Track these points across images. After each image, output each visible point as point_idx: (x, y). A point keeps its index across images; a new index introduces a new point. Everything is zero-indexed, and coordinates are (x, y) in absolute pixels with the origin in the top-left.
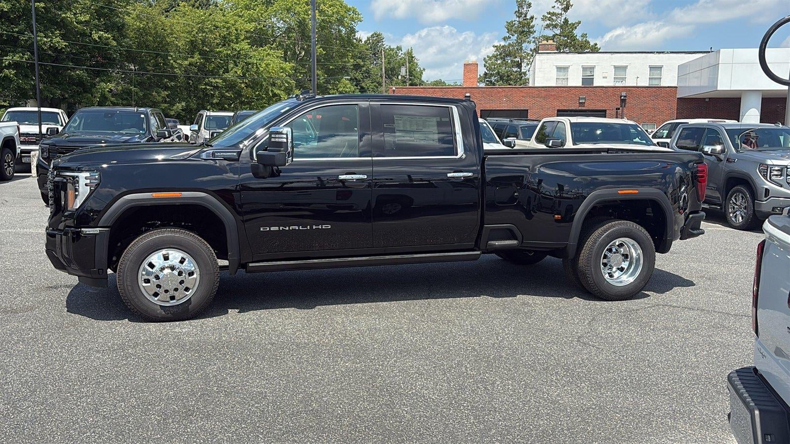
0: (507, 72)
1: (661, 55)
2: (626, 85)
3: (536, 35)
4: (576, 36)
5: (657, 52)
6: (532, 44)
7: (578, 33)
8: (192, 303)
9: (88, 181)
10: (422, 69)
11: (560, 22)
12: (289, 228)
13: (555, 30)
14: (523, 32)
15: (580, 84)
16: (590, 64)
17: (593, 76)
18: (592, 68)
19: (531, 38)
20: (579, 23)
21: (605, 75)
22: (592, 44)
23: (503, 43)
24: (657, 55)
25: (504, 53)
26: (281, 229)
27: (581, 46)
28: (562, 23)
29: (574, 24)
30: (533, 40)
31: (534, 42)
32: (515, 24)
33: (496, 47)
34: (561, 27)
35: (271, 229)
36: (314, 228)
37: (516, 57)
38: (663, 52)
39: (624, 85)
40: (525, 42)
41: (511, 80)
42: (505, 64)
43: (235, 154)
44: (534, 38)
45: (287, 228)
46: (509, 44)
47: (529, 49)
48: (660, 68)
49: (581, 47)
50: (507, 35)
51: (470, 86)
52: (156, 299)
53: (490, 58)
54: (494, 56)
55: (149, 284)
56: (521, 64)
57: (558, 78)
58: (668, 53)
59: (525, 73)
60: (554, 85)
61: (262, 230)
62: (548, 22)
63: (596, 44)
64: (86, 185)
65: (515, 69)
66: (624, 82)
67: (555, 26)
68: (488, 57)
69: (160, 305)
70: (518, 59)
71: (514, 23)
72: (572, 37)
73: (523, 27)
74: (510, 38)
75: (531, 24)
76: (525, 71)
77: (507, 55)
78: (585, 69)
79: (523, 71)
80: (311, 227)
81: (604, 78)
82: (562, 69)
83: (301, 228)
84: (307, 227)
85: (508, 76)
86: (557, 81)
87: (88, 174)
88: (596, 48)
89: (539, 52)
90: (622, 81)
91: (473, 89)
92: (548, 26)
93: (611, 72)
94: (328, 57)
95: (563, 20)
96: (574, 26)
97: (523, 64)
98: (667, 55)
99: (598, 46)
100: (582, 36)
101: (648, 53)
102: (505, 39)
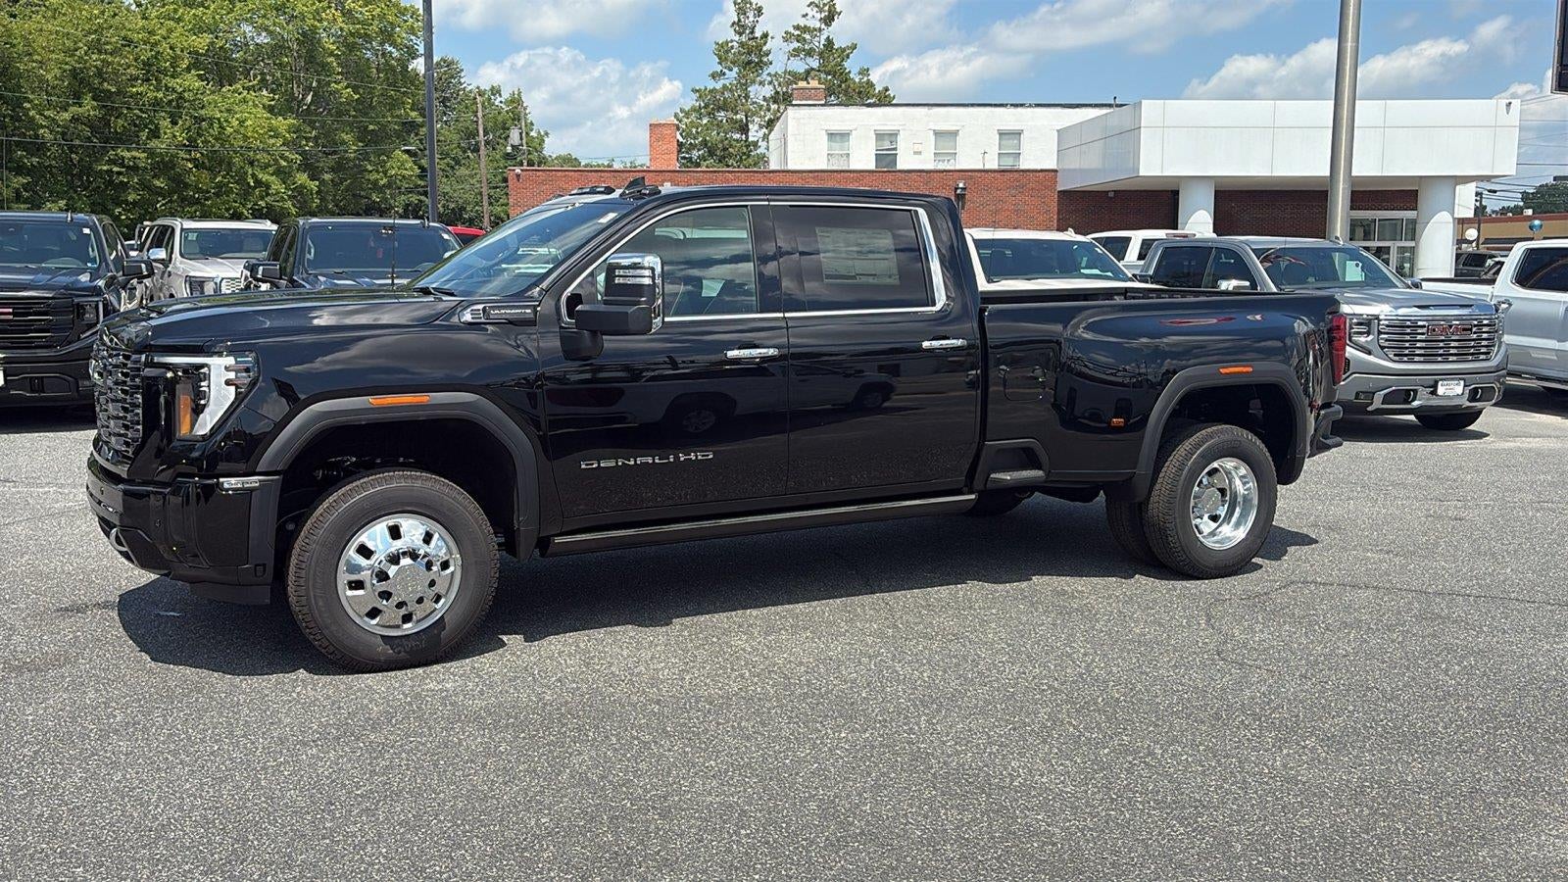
0: (722, 141)
1: (1019, 109)
2: (958, 167)
3: (771, 69)
4: (850, 72)
5: (1012, 105)
6: (766, 86)
7: (852, 66)
8: (447, 628)
9: (232, 375)
10: (542, 133)
11: (817, 44)
12: (635, 461)
13: (809, 60)
14: (749, 63)
15: (872, 167)
16: (889, 127)
17: (895, 149)
18: (893, 136)
19: (764, 76)
20: (854, 47)
21: (917, 148)
22: (878, 88)
23: (711, 84)
24: (1012, 110)
25: (712, 104)
26: (620, 464)
27: (860, 93)
28: (822, 47)
29: (844, 50)
30: (769, 79)
31: (770, 83)
32: (732, 47)
33: (697, 91)
34: (821, 55)
35: (602, 465)
36: (682, 459)
37: (736, 113)
38: (1022, 105)
39: (952, 168)
40: (753, 82)
41: (730, 155)
42: (718, 125)
43: (528, 311)
44: (769, 74)
45: (632, 463)
46: (724, 86)
47: (761, 97)
48: (1018, 134)
49: (862, 95)
50: (719, 68)
51: (664, 169)
52: (374, 622)
53: (687, 114)
54: (693, 109)
55: (360, 592)
56: (747, 126)
57: (832, 155)
58: (1030, 106)
59: (756, 144)
60: (824, 167)
61: (583, 466)
62: (796, 45)
63: (887, 89)
64: (228, 383)
65: (737, 136)
66: (952, 161)
67: (810, 53)
68: (682, 110)
69: (382, 636)
70: (740, 116)
71: (730, 45)
72: (842, 74)
73: (749, 54)
74: (724, 74)
75: (765, 49)
76: (756, 139)
77: (719, 109)
78: (880, 136)
79: (750, 139)
80: (677, 458)
81: (915, 153)
82: (838, 138)
83: (657, 461)
84: (669, 459)
85: (725, 149)
86: (829, 160)
87: (230, 361)
88: (886, 97)
89: (794, 102)
90: (949, 160)
91: (677, 174)
92: (796, 53)
93: (929, 145)
94: (364, 107)
95: (823, 42)
96: (844, 54)
97: (751, 126)
98: (1029, 109)
99: (891, 93)
100: (860, 73)
101: (996, 105)
102: (714, 76)
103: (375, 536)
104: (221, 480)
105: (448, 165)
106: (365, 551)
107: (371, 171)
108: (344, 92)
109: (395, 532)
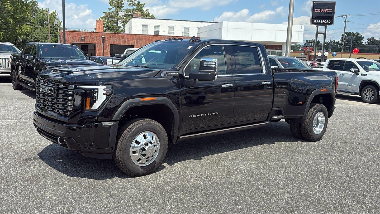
0: (112, 26)
1: (189, 22)
2: (174, 36)
3: (124, 8)
4: (144, 10)
5: (187, 21)
6: (123, 12)
7: (145, 9)
8: (156, 163)
11: (136, 3)
13: (134, 6)
14: (118, 6)
15: (153, 34)
16: (157, 25)
17: (159, 30)
18: (158, 27)
19: (122, 10)
20: (145, 4)
21: (164, 30)
22: (151, 15)
23: (108, 11)
24: (187, 22)
25: (109, 16)
26: (197, 116)
27: (146, 15)
28: (137, 3)
29: (142, 5)
30: (123, 11)
31: (124, 12)
32: (114, 2)
33: (105, 13)
34: (137, 5)
35: (193, 117)
36: (211, 114)
37: (115, 19)
38: (189, 21)
39: (173, 35)
40: (120, 11)
41: (114, 29)
42: (110, 22)
43: (177, 73)
44: (123, 9)
45: (200, 116)
46: (112, 12)
47: (121, 15)
48: (188, 28)
50: (110, 7)
51: (100, 32)
52: (138, 162)
53: (102, 18)
54: (104, 17)
55: (136, 154)
56: (118, 22)
57: (143, 31)
58: (191, 21)
59: (120, 27)
60: (141, 34)
61: (189, 117)
62: (130, 2)
63: (153, 15)
64: (104, 94)
65: (115, 25)
66: (173, 34)
67: (134, 5)
68: (101, 17)
69: (140, 166)
70: (116, 20)
71: (113, 1)
72: (142, 10)
73: (118, 4)
74: (112, 9)
75: (122, 3)
76: (120, 26)
77: (111, 17)
78: (155, 27)
79: (119, 26)
80: (210, 114)
81: (164, 31)
82: (145, 26)
83: (205, 115)
84: (208, 114)
85: (112, 28)
86: (142, 32)
88: (153, 17)
89: (134, 17)
90: (172, 34)
92: (130, 5)
93: (167, 30)
94: (15, 12)
95: (137, 2)
96: (142, 6)
97: (119, 22)
98: (191, 22)
99: (154, 16)
100: (146, 11)
101: (183, 21)
102: (109, 9)
103: (140, 138)
104: (102, 123)
105: (35, 29)
106: (137, 142)
107: (17, 30)
108: (9, 7)
109: (145, 137)
